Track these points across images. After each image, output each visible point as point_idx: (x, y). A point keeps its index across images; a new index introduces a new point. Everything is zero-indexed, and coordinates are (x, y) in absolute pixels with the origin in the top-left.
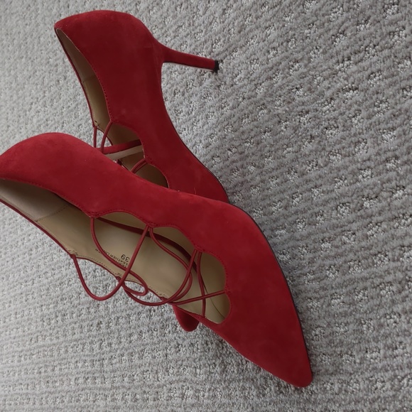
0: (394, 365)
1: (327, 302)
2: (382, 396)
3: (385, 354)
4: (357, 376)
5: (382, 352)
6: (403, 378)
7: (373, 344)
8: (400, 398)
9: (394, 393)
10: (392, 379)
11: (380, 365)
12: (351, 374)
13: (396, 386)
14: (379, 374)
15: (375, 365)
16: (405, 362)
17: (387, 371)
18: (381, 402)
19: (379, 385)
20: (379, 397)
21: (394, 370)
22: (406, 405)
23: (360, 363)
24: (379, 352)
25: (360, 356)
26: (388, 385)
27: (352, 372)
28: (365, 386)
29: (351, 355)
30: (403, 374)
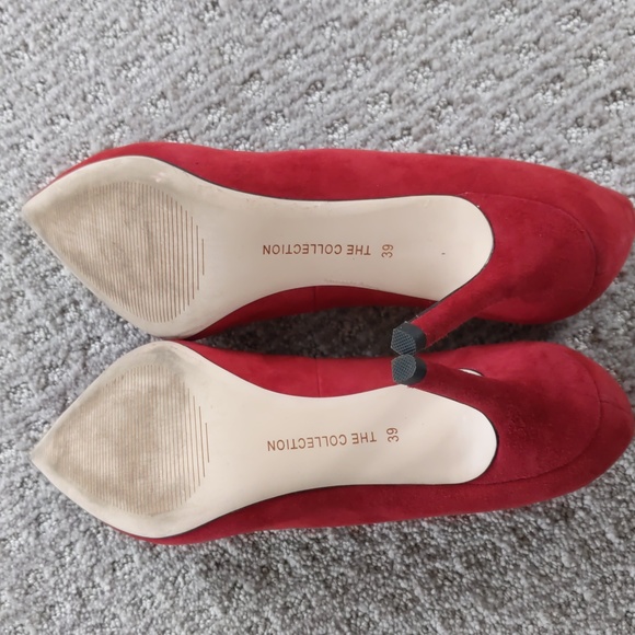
0: (160, 566)
1: (34, 532)
2: (155, 615)
3: (141, 558)
4: (112, 609)
5: (136, 558)
6: (176, 578)
7: (120, 554)
8: (181, 603)
9: (171, 602)
10: (162, 587)
11: (140, 578)
12: (102, 611)
13: (171, 592)
14: (143, 589)
15: (133, 581)
16: (172, 555)
17: (152, 579)
18: (157, 623)
19: (147, 604)
20: (152, 619)
21: (162, 573)
22: (191, 608)
23: (111, 590)
24: (133, 561)
25: (107, 580)
26: (160, 597)
27: (103, 607)
28: (129, 615)
29: (94, 587)
30: (175, 573)
